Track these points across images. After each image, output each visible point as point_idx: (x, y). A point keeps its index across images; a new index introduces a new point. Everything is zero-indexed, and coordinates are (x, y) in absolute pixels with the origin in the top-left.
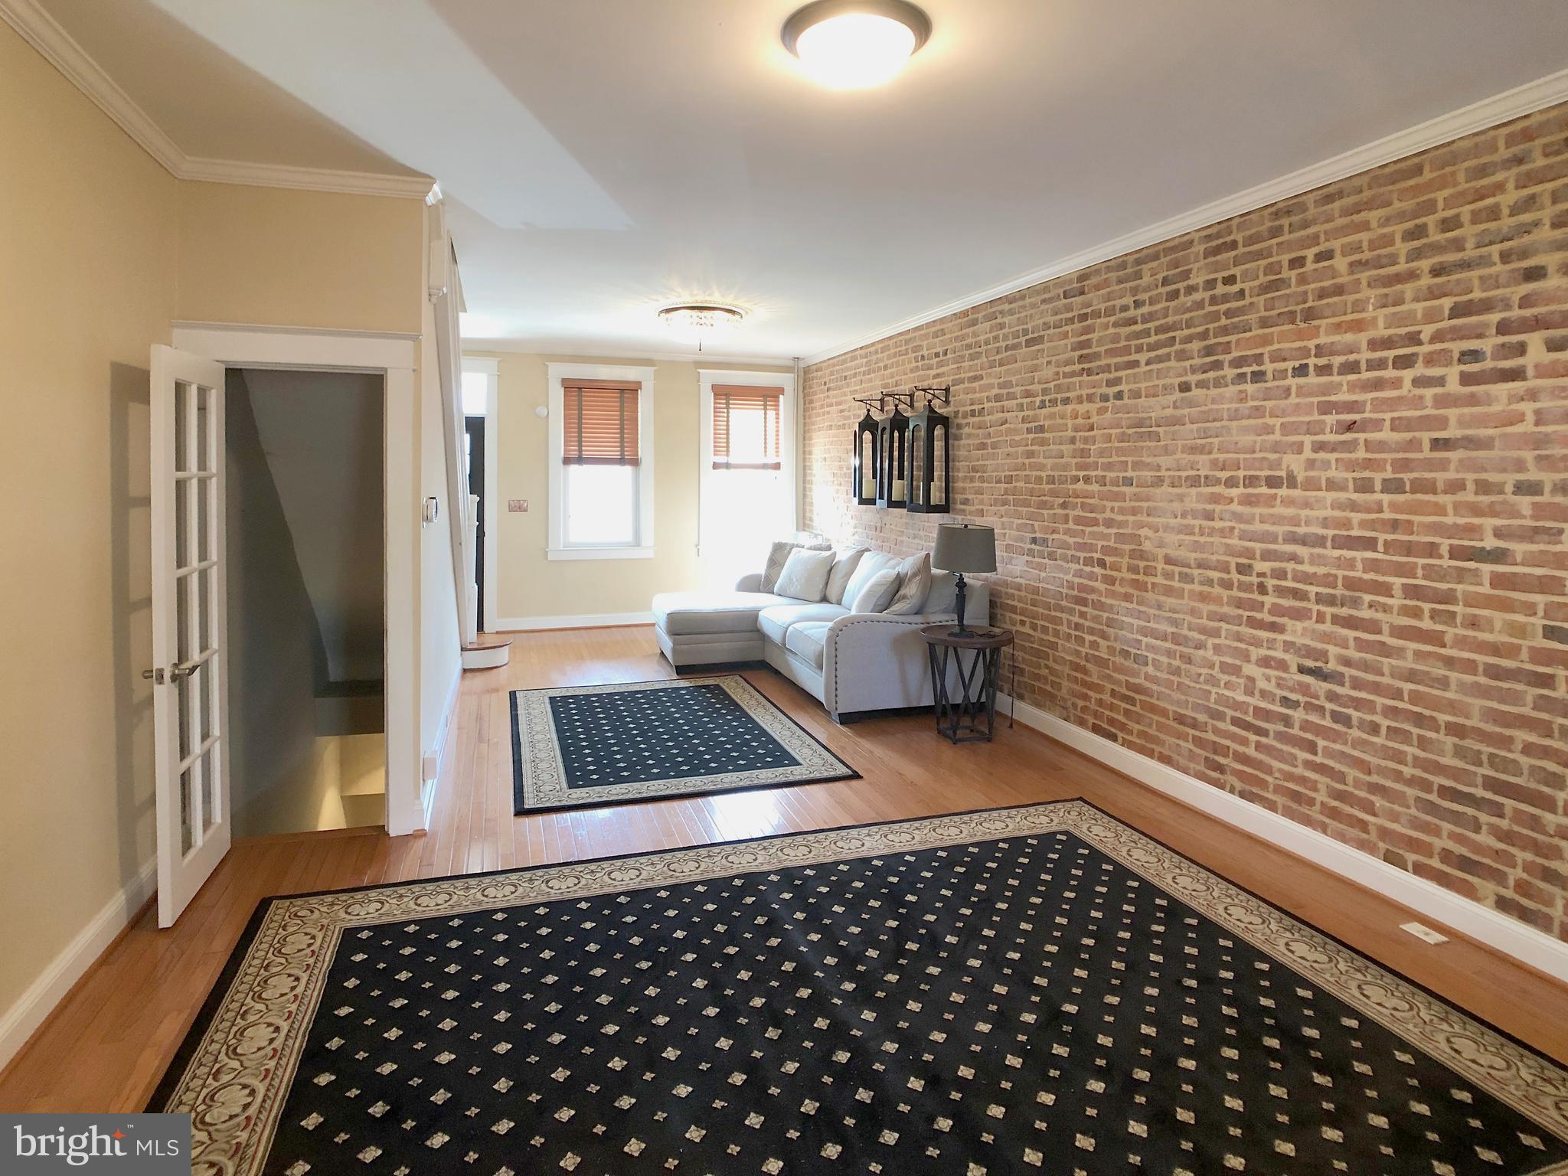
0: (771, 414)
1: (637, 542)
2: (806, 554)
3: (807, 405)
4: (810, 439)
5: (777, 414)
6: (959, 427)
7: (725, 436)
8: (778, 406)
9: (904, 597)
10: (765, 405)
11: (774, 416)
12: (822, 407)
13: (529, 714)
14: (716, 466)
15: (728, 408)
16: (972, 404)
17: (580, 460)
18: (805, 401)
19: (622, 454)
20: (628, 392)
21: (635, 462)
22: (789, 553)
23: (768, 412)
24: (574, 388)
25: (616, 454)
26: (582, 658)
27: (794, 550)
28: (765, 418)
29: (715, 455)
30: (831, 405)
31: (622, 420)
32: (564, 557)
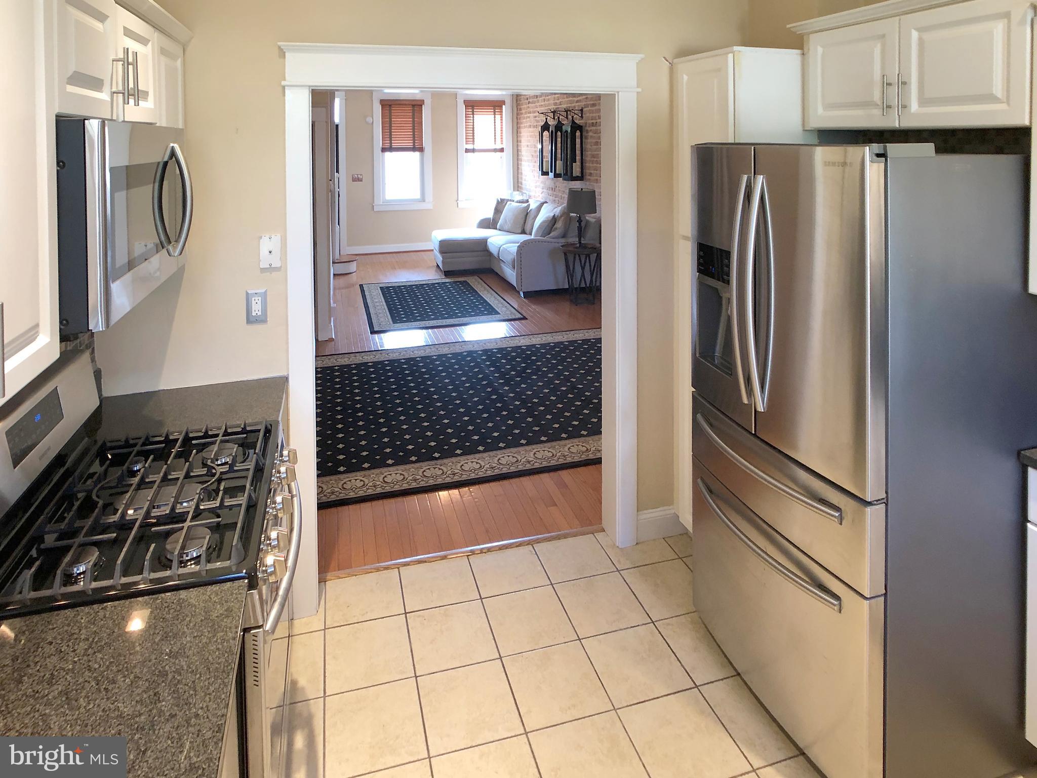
0: (498, 117)
1: (423, 199)
2: (515, 204)
3: (519, 112)
4: (520, 133)
5: (502, 117)
6: (587, 132)
7: (472, 132)
8: (502, 112)
9: (556, 229)
10: (495, 112)
11: (500, 119)
12: (526, 113)
13: (371, 294)
14: (467, 151)
15: (473, 114)
16: (592, 120)
17: (391, 149)
18: (517, 109)
19: (414, 145)
20: (416, 106)
21: (421, 150)
22: (506, 204)
23: (496, 116)
24: (387, 106)
25: (410, 145)
26: (395, 269)
27: (509, 203)
28: (495, 120)
29: (466, 144)
30: (530, 113)
31: (413, 123)
32: (382, 209)
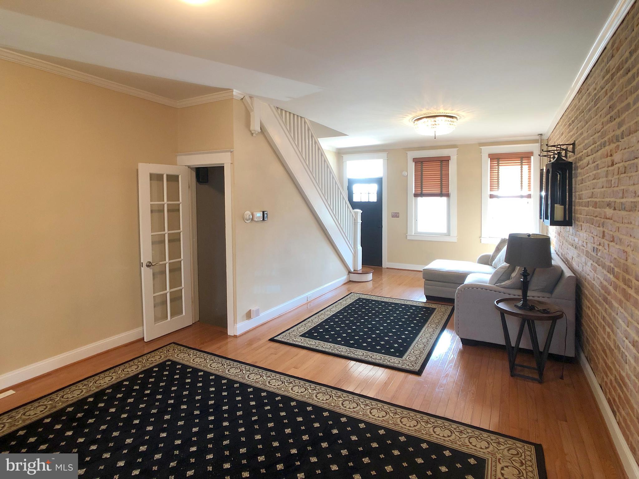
0: (525, 167)
1: (449, 234)
5: (529, 166)
7: (496, 180)
8: (530, 163)
10: (522, 163)
11: (527, 169)
14: (491, 196)
15: (498, 166)
17: (422, 195)
19: (441, 192)
20: (444, 161)
21: (448, 195)
23: (523, 167)
24: (419, 162)
25: (439, 192)
29: (490, 191)
31: (441, 175)
32: (415, 238)
